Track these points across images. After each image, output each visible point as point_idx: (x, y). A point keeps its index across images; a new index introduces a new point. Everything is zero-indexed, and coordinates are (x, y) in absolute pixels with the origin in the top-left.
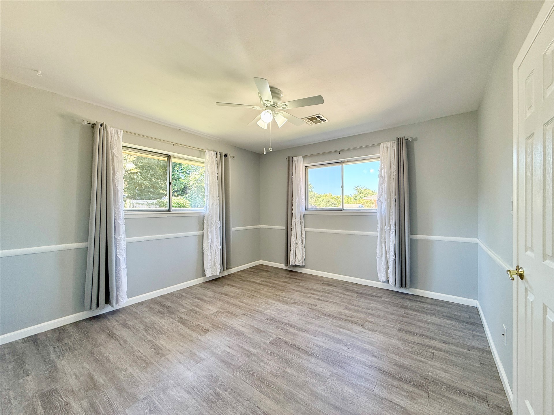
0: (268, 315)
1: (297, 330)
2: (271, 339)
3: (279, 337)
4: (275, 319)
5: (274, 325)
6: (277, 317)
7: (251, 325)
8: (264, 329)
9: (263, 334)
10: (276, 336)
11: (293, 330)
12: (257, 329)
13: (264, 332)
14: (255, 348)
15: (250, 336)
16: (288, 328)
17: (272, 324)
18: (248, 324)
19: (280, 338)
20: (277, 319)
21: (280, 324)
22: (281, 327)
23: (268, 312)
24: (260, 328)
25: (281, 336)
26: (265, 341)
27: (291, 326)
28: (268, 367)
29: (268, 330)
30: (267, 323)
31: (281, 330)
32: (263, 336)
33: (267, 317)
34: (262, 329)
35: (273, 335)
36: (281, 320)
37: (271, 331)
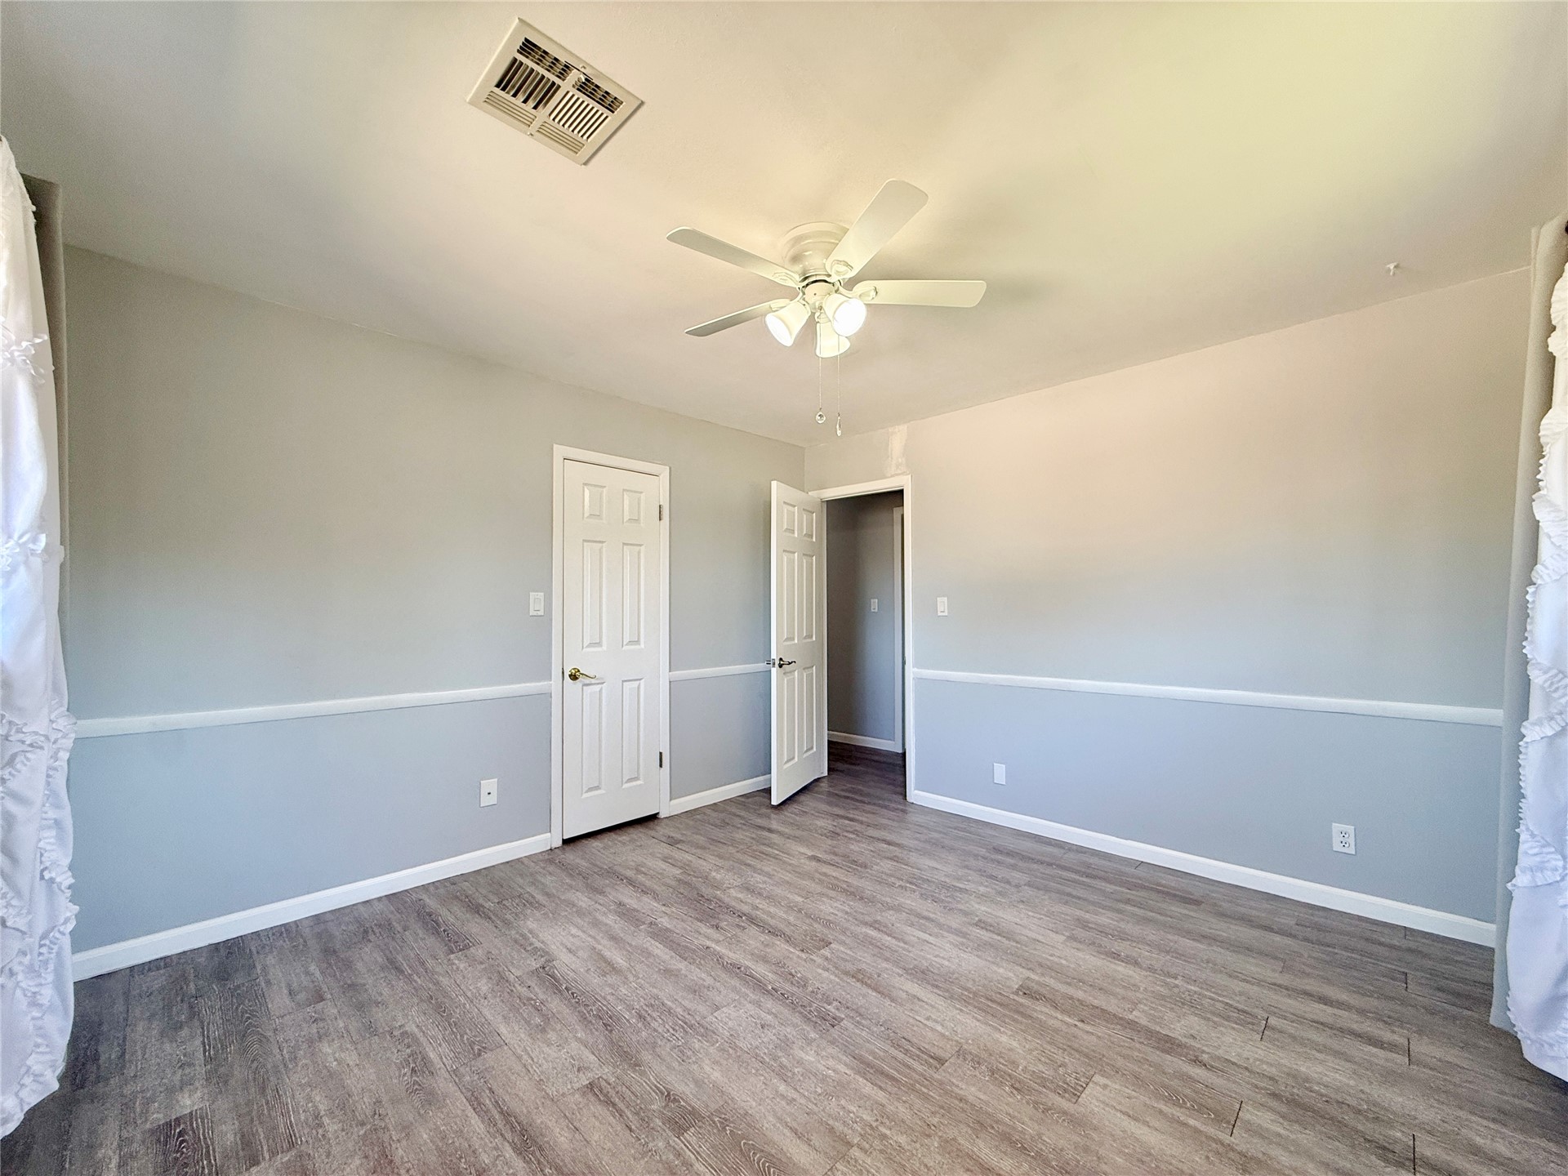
0: (833, 1042)
1: (747, 967)
2: (826, 952)
3: (804, 956)
4: (805, 1016)
5: (813, 992)
6: (795, 1026)
7: (893, 1000)
8: (843, 981)
9: (849, 967)
10: (812, 957)
11: (760, 970)
12: (866, 984)
13: (847, 973)
14: (866, 935)
15: (885, 965)
16: (771, 976)
17: (820, 996)
18: (901, 1005)
19: (803, 951)
20: (797, 1019)
21: (792, 995)
22: (792, 983)
23: (831, 1063)
24: (858, 985)
25: (798, 957)
26: (842, 949)
27: (759, 985)
28: (835, 905)
29: (832, 977)
30: (835, 1003)
31: (794, 973)
32: (847, 961)
33: (835, 1032)
34: (852, 981)
35: (819, 960)
36: (786, 1012)
37: (826, 974)
